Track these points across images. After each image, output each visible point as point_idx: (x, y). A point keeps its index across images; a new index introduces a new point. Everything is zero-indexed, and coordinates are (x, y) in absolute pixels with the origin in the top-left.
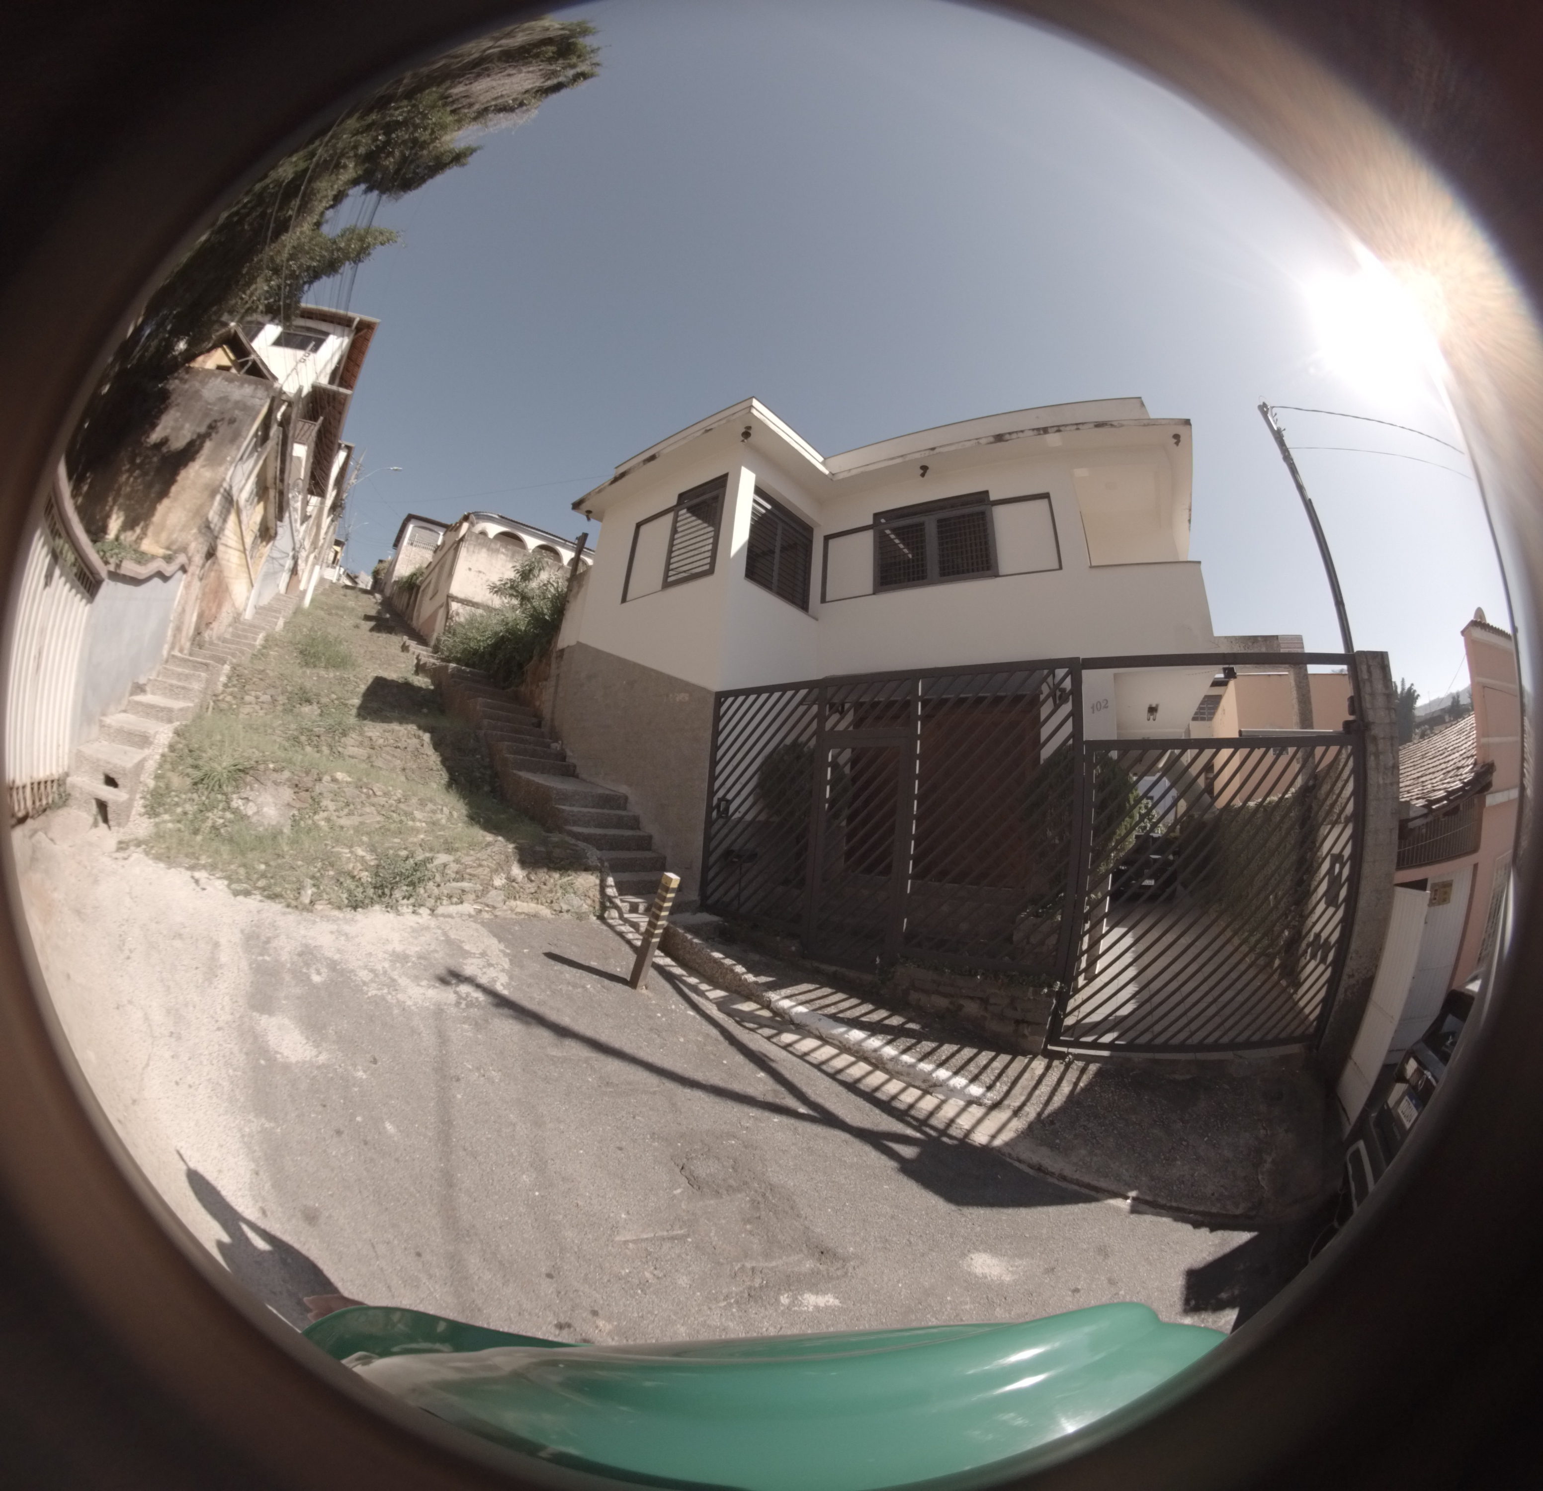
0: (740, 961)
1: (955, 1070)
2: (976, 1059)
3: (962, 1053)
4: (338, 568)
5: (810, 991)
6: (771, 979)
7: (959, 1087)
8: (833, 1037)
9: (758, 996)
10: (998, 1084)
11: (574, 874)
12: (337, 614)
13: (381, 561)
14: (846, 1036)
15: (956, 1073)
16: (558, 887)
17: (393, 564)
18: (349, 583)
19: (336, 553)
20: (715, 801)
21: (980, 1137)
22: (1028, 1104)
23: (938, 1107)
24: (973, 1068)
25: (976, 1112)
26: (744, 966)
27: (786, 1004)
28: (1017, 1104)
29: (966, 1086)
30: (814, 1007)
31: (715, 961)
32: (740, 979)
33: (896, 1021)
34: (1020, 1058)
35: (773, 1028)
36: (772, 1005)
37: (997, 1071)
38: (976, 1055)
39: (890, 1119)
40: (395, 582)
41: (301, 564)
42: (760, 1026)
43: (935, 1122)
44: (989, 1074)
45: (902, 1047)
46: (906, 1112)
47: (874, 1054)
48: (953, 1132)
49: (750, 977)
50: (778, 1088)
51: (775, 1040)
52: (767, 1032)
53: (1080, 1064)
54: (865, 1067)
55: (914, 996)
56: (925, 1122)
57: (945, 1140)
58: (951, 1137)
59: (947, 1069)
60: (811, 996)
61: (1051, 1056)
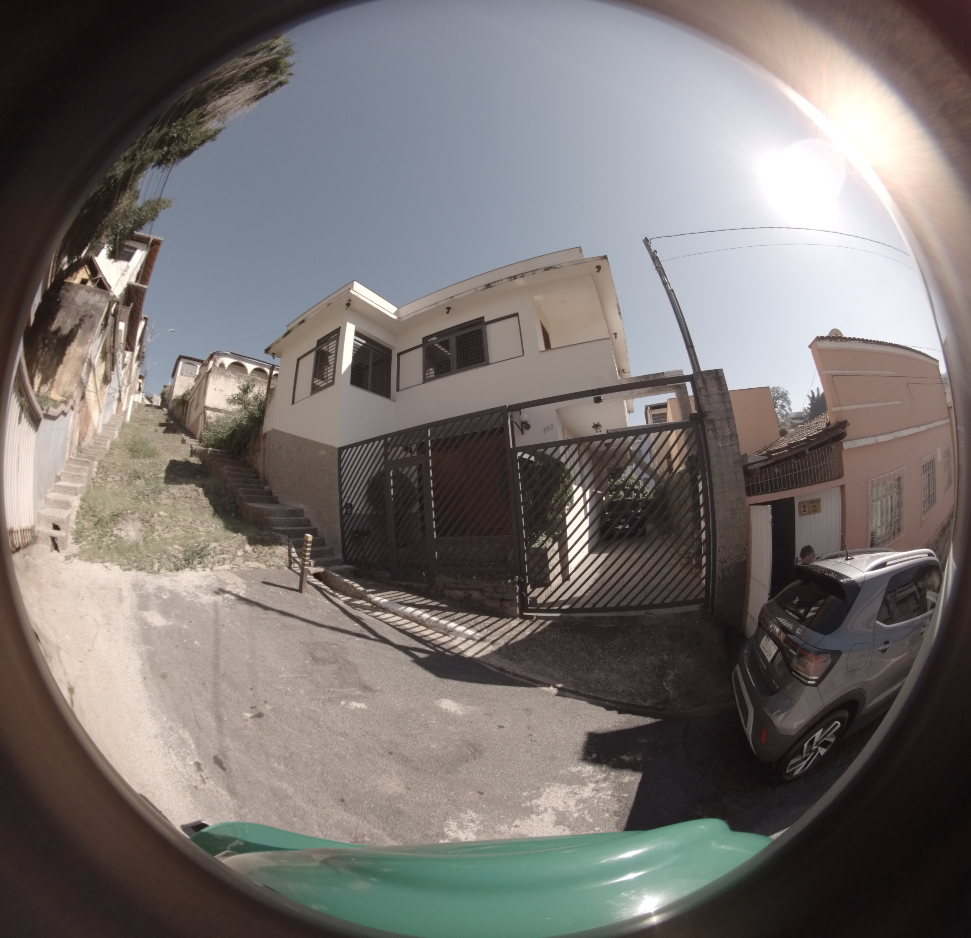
0: (356, 582)
1: (460, 623)
3: (468, 616)
4: (141, 393)
6: (374, 590)
7: (461, 631)
8: (400, 612)
9: (366, 597)
10: (486, 630)
11: (275, 547)
12: (144, 425)
13: (165, 387)
14: (406, 611)
15: (461, 625)
16: (266, 555)
17: (172, 388)
18: (148, 403)
19: (140, 384)
20: (344, 504)
21: (469, 654)
22: (501, 639)
23: (451, 641)
24: (472, 623)
25: (471, 642)
26: (359, 583)
27: (378, 599)
28: (495, 639)
29: (465, 630)
30: (392, 600)
31: (346, 583)
32: (357, 590)
34: (503, 619)
35: (371, 610)
36: (372, 601)
37: (487, 625)
38: (476, 618)
39: (419, 643)
40: (174, 400)
41: (123, 394)
42: (365, 609)
43: (444, 646)
44: (482, 626)
45: (433, 614)
46: (429, 642)
47: (419, 618)
48: (453, 651)
49: (361, 589)
50: (363, 629)
51: (370, 614)
52: (367, 611)
53: (541, 621)
54: (414, 624)
55: (446, 592)
56: (439, 646)
57: (447, 653)
58: (451, 653)
59: (456, 623)
60: (392, 595)
61: (525, 618)
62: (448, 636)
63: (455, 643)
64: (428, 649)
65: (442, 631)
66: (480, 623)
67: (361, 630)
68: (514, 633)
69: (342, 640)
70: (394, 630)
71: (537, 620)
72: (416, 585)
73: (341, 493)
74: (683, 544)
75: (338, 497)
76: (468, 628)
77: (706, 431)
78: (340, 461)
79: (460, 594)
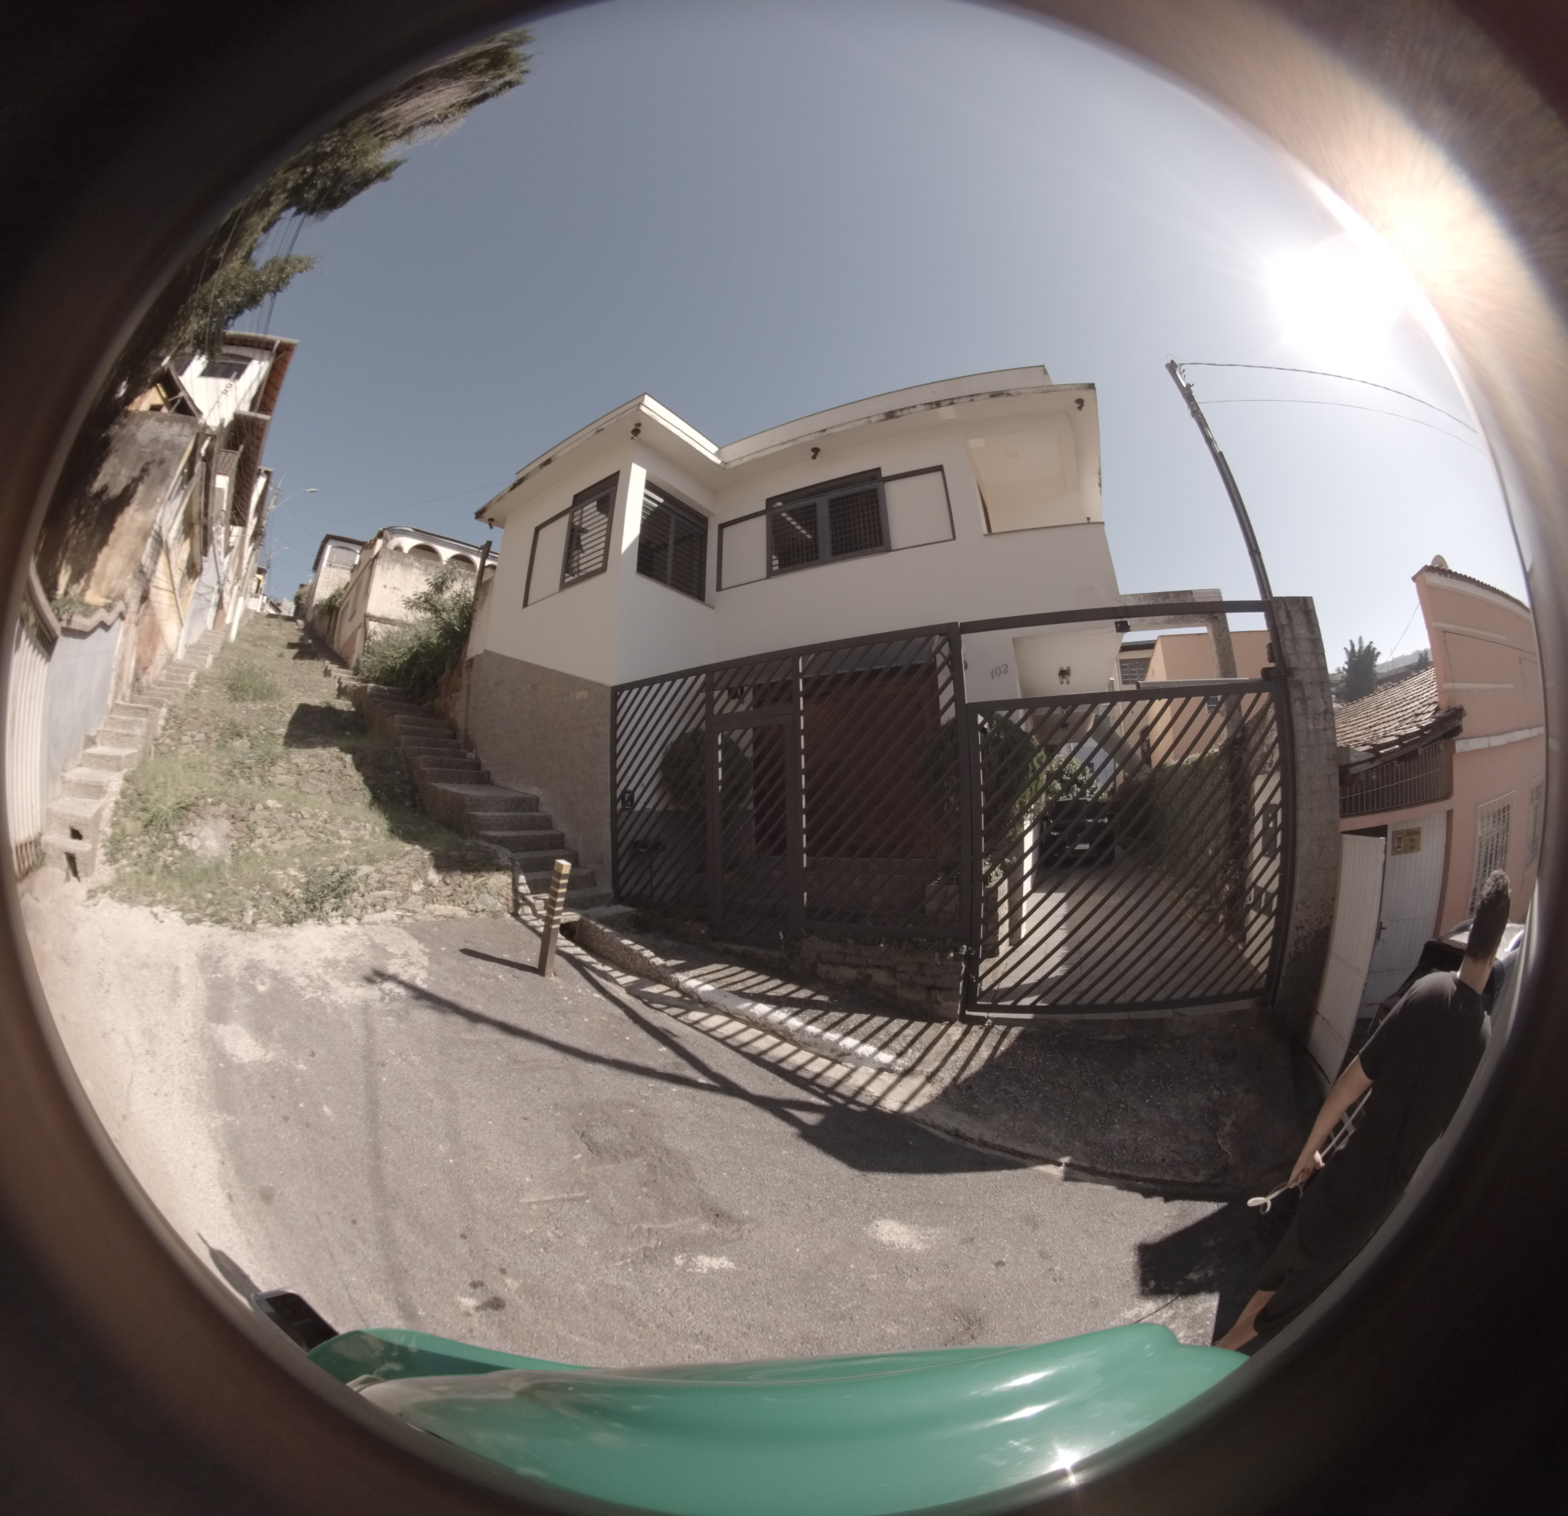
0: (647, 948)
1: (862, 1038)
2: (887, 1027)
3: (872, 1021)
4: (261, 597)
5: (718, 971)
6: (680, 962)
7: (867, 1055)
8: (740, 1012)
9: (666, 978)
10: (910, 1051)
11: (487, 875)
12: (261, 645)
13: (302, 586)
14: (752, 1010)
15: (864, 1041)
16: (472, 888)
17: (313, 587)
18: (272, 612)
19: (259, 581)
20: (619, 792)
21: (891, 1104)
22: (943, 1069)
23: (848, 1076)
24: (883, 1036)
25: (887, 1079)
26: (652, 950)
27: (693, 984)
28: (931, 1069)
29: (875, 1053)
30: (721, 985)
31: (626, 948)
32: (649, 963)
33: (804, 994)
34: (936, 1025)
35: (682, 1007)
36: (681, 986)
37: (910, 1039)
38: (887, 1024)
39: (794, 1088)
40: (316, 606)
41: (226, 596)
42: (669, 1006)
43: (842, 1090)
44: (901, 1042)
45: (808, 1018)
46: (811, 1081)
47: (780, 1027)
48: (862, 1099)
49: (659, 961)
51: (682, 1018)
52: (675, 1011)
53: (1001, 1028)
54: (771, 1040)
55: (822, 969)
56: (831, 1090)
57: (852, 1106)
58: (859, 1104)
59: (855, 1038)
60: (719, 975)
61: (971, 1022)
62: (840, 1063)
63: (858, 1079)
64: (814, 1099)
65: (825, 1054)
66: (897, 1035)
68: (961, 1055)
71: (993, 1026)
72: (760, 952)
73: (614, 771)
75: (608, 779)
76: (879, 1048)
78: (615, 712)
79: (850, 974)
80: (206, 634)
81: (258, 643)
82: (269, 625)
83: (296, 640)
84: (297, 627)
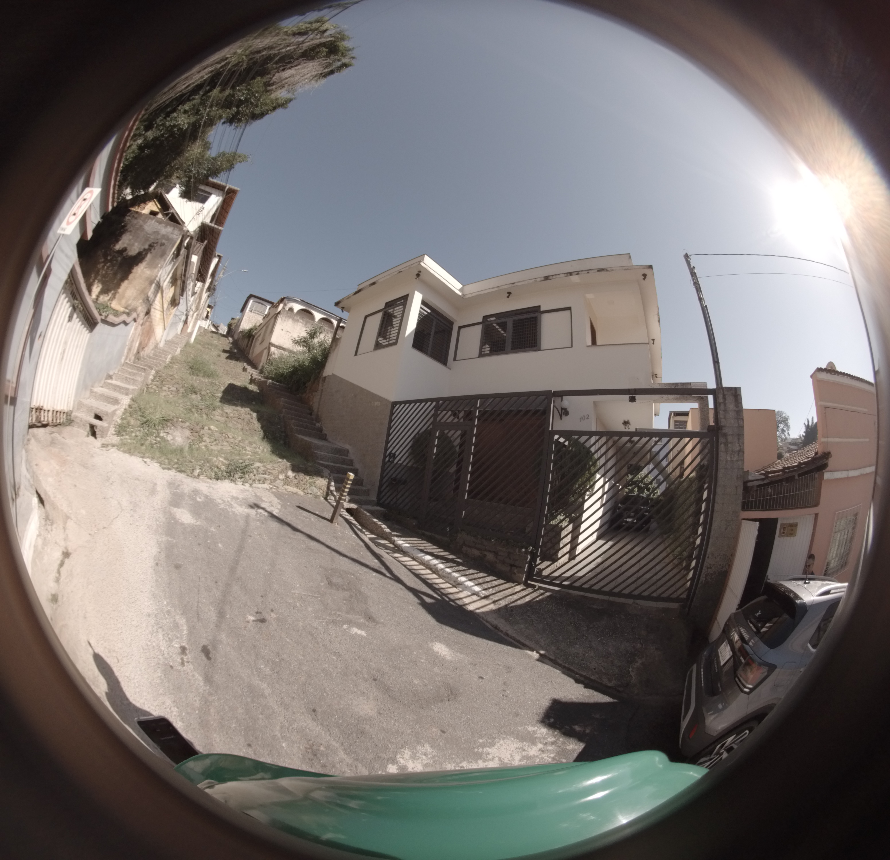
3: (478, 574)
4: (208, 321)
5: (415, 540)
7: (469, 586)
8: (417, 557)
9: (390, 539)
10: (491, 590)
11: (316, 478)
12: (208, 348)
13: (233, 319)
14: (423, 558)
15: (470, 580)
16: (308, 482)
17: (240, 321)
18: (214, 330)
19: (208, 312)
20: (388, 453)
21: (471, 608)
22: (503, 600)
23: (457, 593)
24: (481, 581)
25: (475, 598)
27: (401, 543)
28: (496, 599)
29: (473, 586)
30: (413, 545)
31: (375, 523)
32: (384, 531)
33: (451, 557)
34: (510, 583)
36: (395, 543)
37: (493, 585)
38: (485, 577)
39: (429, 589)
40: (241, 332)
41: (189, 317)
42: (387, 549)
43: (451, 597)
44: (489, 585)
45: (448, 566)
46: (438, 589)
47: (434, 567)
49: (388, 530)
50: (381, 566)
51: (391, 554)
52: (389, 551)
53: (542, 591)
54: (429, 571)
55: (464, 549)
56: (446, 595)
57: (452, 603)
58: (456, 603)
59: (466, 578)
60: (415, 542)
61: (528, 586)
62: (456, 588)
63: (461, 595)
64: (435, 595)
65: (452, 582)
66: (488, 582)
67: (379, 567)
68: (516, 597)
69: (360, 572)
70: (409, 573)
71: (538, 589)
72: (438, 537)
73: (387, 442)
74: (679, 546)
75: (384, 446)
76: (476, 585)
77: (719, 444)
78: (392, 414)
79: (477, 553)
80: (176, 336)
81: (206, 346)
82: (212, 337)
83: (228, 348)
84: (228, 341)
